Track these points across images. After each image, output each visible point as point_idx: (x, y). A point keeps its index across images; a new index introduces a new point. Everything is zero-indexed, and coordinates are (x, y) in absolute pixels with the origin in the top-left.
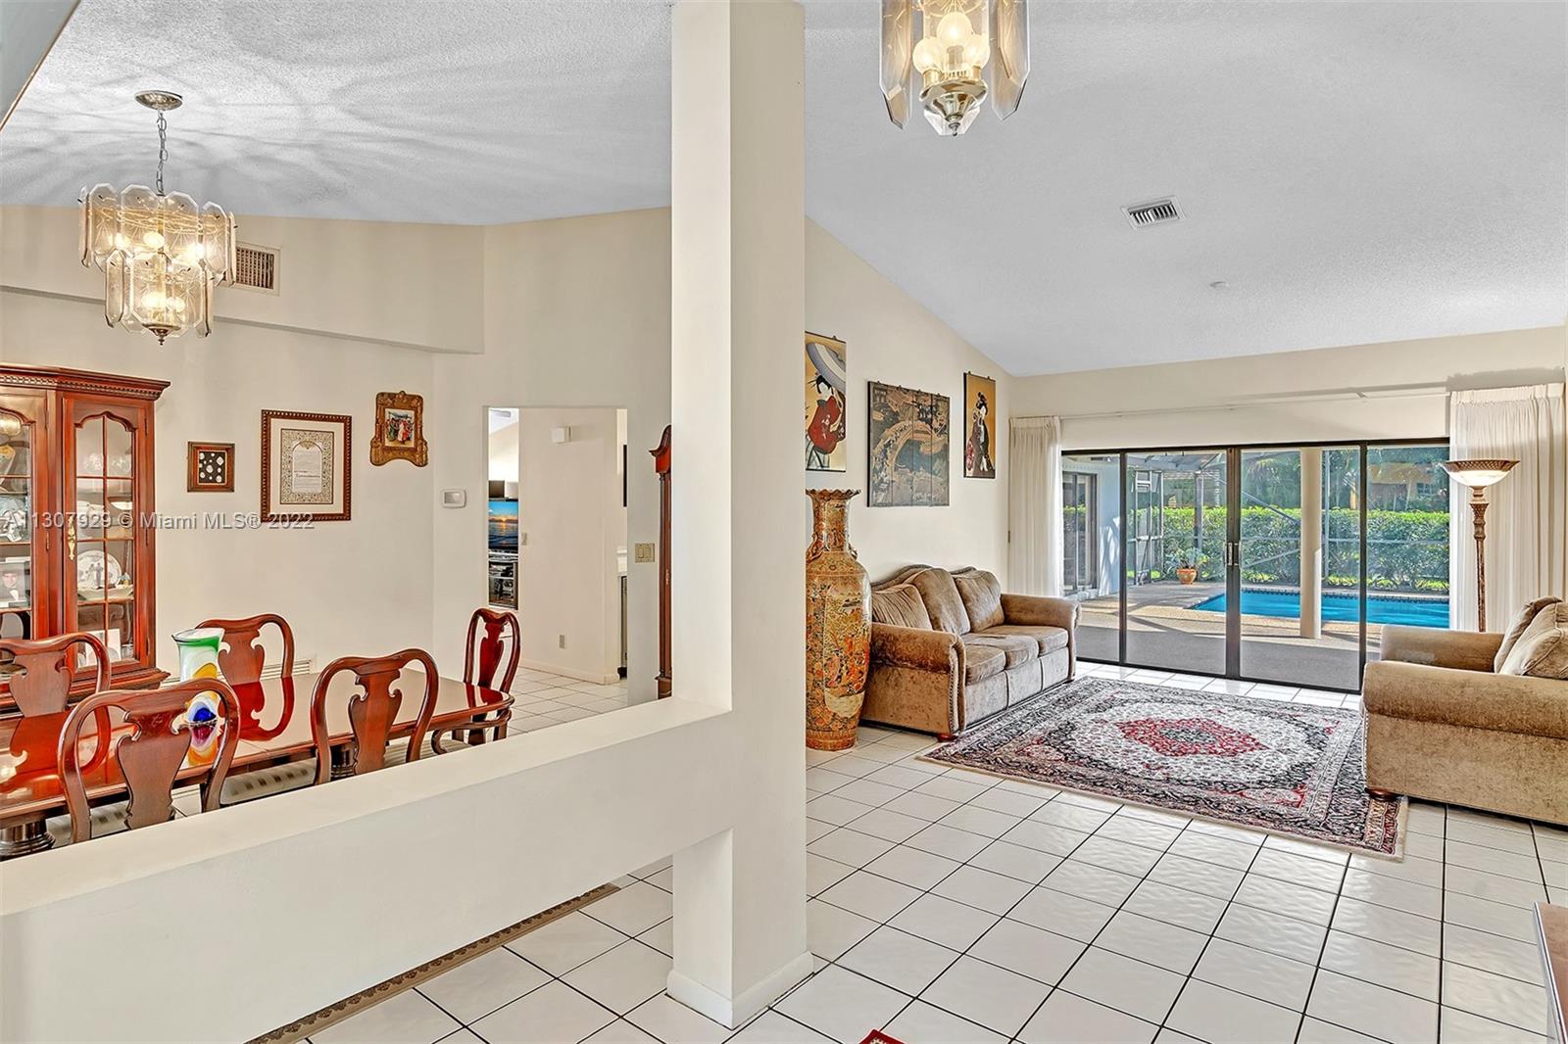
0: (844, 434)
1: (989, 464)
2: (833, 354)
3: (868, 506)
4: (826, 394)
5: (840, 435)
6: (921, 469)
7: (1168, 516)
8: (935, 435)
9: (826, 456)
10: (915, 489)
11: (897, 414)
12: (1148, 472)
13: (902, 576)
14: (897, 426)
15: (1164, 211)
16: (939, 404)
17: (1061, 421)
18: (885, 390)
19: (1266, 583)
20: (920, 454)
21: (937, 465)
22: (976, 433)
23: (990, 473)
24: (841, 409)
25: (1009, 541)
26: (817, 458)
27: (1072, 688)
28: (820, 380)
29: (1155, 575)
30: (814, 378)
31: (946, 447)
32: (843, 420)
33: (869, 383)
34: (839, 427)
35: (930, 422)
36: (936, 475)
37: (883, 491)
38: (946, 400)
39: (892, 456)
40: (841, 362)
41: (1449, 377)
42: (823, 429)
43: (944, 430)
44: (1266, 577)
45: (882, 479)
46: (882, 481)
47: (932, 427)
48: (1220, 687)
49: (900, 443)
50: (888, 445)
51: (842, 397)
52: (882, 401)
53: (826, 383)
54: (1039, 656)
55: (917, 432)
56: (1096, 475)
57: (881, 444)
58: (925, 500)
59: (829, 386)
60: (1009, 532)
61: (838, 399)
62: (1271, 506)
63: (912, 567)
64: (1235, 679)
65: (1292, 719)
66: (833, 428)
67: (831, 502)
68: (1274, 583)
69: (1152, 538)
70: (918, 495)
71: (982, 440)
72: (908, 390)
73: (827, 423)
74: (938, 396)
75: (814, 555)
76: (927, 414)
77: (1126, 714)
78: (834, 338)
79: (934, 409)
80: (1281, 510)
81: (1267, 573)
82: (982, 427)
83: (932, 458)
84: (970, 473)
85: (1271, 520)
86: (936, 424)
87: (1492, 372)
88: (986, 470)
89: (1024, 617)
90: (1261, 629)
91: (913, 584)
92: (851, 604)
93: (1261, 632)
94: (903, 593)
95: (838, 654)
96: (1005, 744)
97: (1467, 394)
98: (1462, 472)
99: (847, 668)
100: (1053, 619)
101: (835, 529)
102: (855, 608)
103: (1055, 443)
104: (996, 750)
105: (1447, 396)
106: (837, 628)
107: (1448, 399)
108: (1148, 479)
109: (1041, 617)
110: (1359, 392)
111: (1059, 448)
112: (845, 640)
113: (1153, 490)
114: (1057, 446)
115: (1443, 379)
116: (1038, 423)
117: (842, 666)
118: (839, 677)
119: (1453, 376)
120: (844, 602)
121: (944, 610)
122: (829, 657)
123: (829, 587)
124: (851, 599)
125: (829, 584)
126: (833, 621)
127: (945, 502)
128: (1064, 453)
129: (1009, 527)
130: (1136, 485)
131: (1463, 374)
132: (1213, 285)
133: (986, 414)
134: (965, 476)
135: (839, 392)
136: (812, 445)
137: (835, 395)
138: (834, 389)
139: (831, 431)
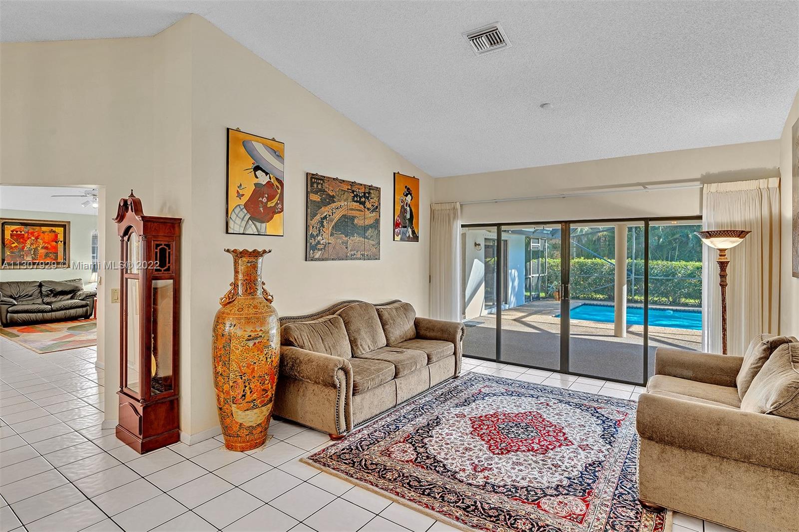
0: (282, 209)
1: (413, 232)
3: (306, 260)
4: (263, 179)
5: (278, 210)
6: (355, 235)
7: (550, 263)
8: (367, 212)
9: (264, 225)
10: (349, 249)
11: (333, 197)
12: (538, 239)
13: (336, 309)
14: (333, 205)
15: (494, 37)
16: (371, 191)
17: (461, 206)
18: (321, 180)
19: (601, 300)
20: (354, 226)
21: (369, 233)
22: (403, 211)
23: (415, 238)
24: (279, 191)
25: (430, 282)
26: (253, 226)
27: (458, 382)
28: (257, 168)
29: (542, 295)
30: (252, 166)
31: (377, 221)
32: (281, 199)
33: (307, 174)
34: (277, 204)
35: (363, 203)
36: (369, 239)
37: (319, 250)
38: (378, 190)
39: (328, 227)
40: (279, 156)
41: (702, 174)
42: (261, 205)
43: (376, 209)
44: (601, 297)
45: (319, 242)
46: (319, 243)
47: (365, 207)
48: (555, 380)
49: (337, 217)
50: (325, 217)
51: (281, 183)
52: (320, 187)
53: (264, 171)
54: (428, 364)
55: (352, 209)
56: (507, 241)
57: (318, 217)
58: (359, 256)
59: (267, 174)
60: (430, 276)
61: (276, 183)
62: (605, 258)
63: (344, 302)
64: (566, 374)
65: (595, 412)
66: (270, 204)
67: (244, 259)
68: (605, 300)
69: (540, 275)
70: (352, 253)
71: (408, 216)
72: (344, 181)
73: (265, 200)
74: (371, 186)
75: (229, 300)
76: (361, 198)
77: (482, 408)
78: (273, 140)
79: (367, 195)
80: (609, 260)
81: (602, 294)
82: (408, 209)
83: (365, 228)
84: (398, 238)
85: (604, 266)
86: (368, 205)
87: (731, 171)
88: (411, 236)
89: (428, 334)
90: (593, 330)
91: (340, 316)
92: (253, 339)
93: (592, 332)
94: (329, 322)
95: (241, 378)
96: (378, 442)
97: (714, 185)
98: (712, 239)
99: (250, 388)
100: (446, 336)
101: (246, 279)
102: (257, 341)
103: (458, 219)
104: (368, 449)
105: (701, 188)
106: (241, 358)
107: (702, 189)
108: (539, 243)
109: (439, 334)
110: (644, 185)
111: (460, 223)
112: (248, 367)
113: (541, 249)
114: (459, 221)
115: (699, 176)
116: (448, 207)
117: (246, 387)
118: (244, 396)
119: (705, 174)
120: (246, 337)
121: (363, 333)
122: (235, 380)
123: (235, 325)
124: (253, 334)
125: (235, 324)
126: (237, 352)
127: (376, 257)
128: (463, 226)
129: (430, 273)
130: (531, 246)
131: (711, 173)
132: (543, 106)
133: (411, 200)
134: (394, 240)
135: (277, 179)
136: (248, 216)
137: (272, 180)
138: (271, 176)
139: (268, 206)
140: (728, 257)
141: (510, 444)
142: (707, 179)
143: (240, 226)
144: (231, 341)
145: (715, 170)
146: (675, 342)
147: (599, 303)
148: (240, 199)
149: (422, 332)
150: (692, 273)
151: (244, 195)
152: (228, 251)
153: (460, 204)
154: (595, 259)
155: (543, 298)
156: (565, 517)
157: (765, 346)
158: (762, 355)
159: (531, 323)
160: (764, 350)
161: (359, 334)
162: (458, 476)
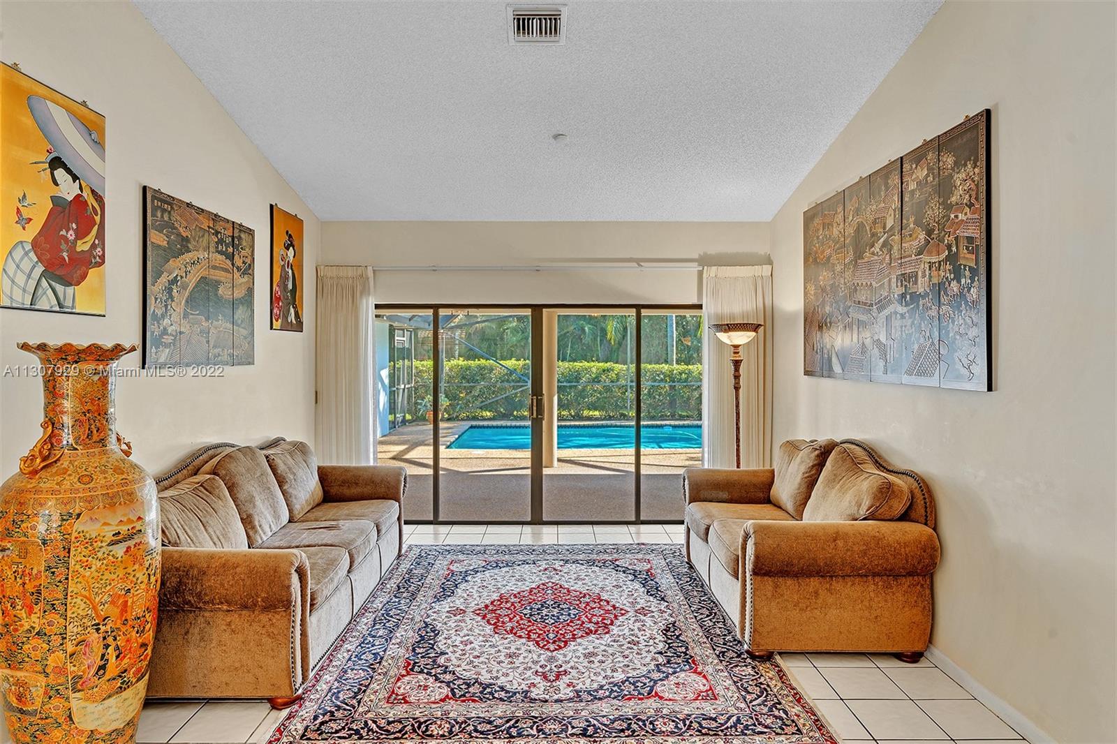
0: (103, 257)
1: (297, 316)
2: (82, 128)
3: (145, 368)
4: (68, 190)
5: (93, 259)
6: (220, 317)
8: (237, 275)
9: (70, 290)
10: (212, 344)
11: (187, 240)
12: (403, 330)
13: (197, 462)
14: (188, 257)
16: (243, 235)
18: (169, 203)
20: (219, 299)
21: (240, 313)
22: (284, 278)
23: (299, 327)
24: (98, 219)
25: (316, 402)
26: (50, 291)
28: (56, 163)
29: (408, 417)
30: (47, 157)
31: (250, 291)
32: (101, 235)
33: (145, 188)
34: (94, 246)
35: (231, 257)
36: (238, 326)
37: (167, 346)
38: (250, 232)
39: (180, 298)
40: (99, 144)
41: (700, 255)
42: (63, 246)
43: (248, 270)
45: (165, 329)
46: (165, 332)
47: (233, 265)
49: (192, 281)
50: (174, 281)
51: (99, 199)
52: (166, 218)
53: (69, 171)
54: (377, 541)
55: (215, 268)
57: (164, 279)
58: (226, 358)
59: (75, 178)
60: (316, 392)
61: (91, 201)
63: (209, 448)
64: (540, 524)
66: (82, 246)
69: (407, 386)
70: (216, 351)
71: (290, 286)
72: (203, 210)
73: (71, 235)
74: (241, 225)
75: (44, 459)
76: (227, 245)
78: (84, 104)
79: (236, 242)
80: (501, 362)
82: (290, 271)
83: (234, 304)
84: (277, 324)
85: (494, 369)
86: (238, 262)
88: (294, 321)
89: (347, 492)
90: (512, 462)
91: (215, 474)
92: (124, 540)
93: (513, 465)
94: (201, 488)
95: (98, 630)
96: (367, 686)
97: (714, 268)
98: (730, 333)
99: (117, 648)
100: (382, 490)
101: (89, 411)
102: (132, 543)
103: (369, 294)
104: (359, 702)
105: (698, 270)
106: (97, 585)
107: (700, 274)
108: (404, 337)
109: (367, 490)
110: (639, 261)
111: (372, 301)
112: (113, 603)
113: (407, 345)
114: (370, 298)
115: (696, 256)
116: (350, 272)
117: (107, 646)
118: (103, 667)
119: (702, 254)
120: (109, 537)
121: (259, 503)
122: (80, 638)
123: (79, 515)
124: (124, 529)
125: (77, 511)
126: (88, 574)
127: (249, 360)
128: (377, 307)
129: (316, 386)
130: (396, 341)
131: (709, 253)
132: (556, 137)
133: (294, 257)
134: (271, 328)
135: (93, 191)
136: (40, 269)
137: (85, 194)
138: (84, 185)
139: (79, 249)
140: (742, 355)
141: (558, 632)
142: (705, 261)
143: (24, 290)
144: (69, 552)
145: (713, 250)
146: (613, 466)
147: (485, 423)
148: (24, 229)
149: (334, 490)
150: (596, 377)
151: (30, 220)
152: (25, 347)
153: (374, 271)
154: (479, 360)
155: (410, 422)
156: (696, 699)
157: (817, 452)
158: (816, 462)
159: (421, 461)
160: (818, 456)
161: (254, 506)
162: (533, 695)
